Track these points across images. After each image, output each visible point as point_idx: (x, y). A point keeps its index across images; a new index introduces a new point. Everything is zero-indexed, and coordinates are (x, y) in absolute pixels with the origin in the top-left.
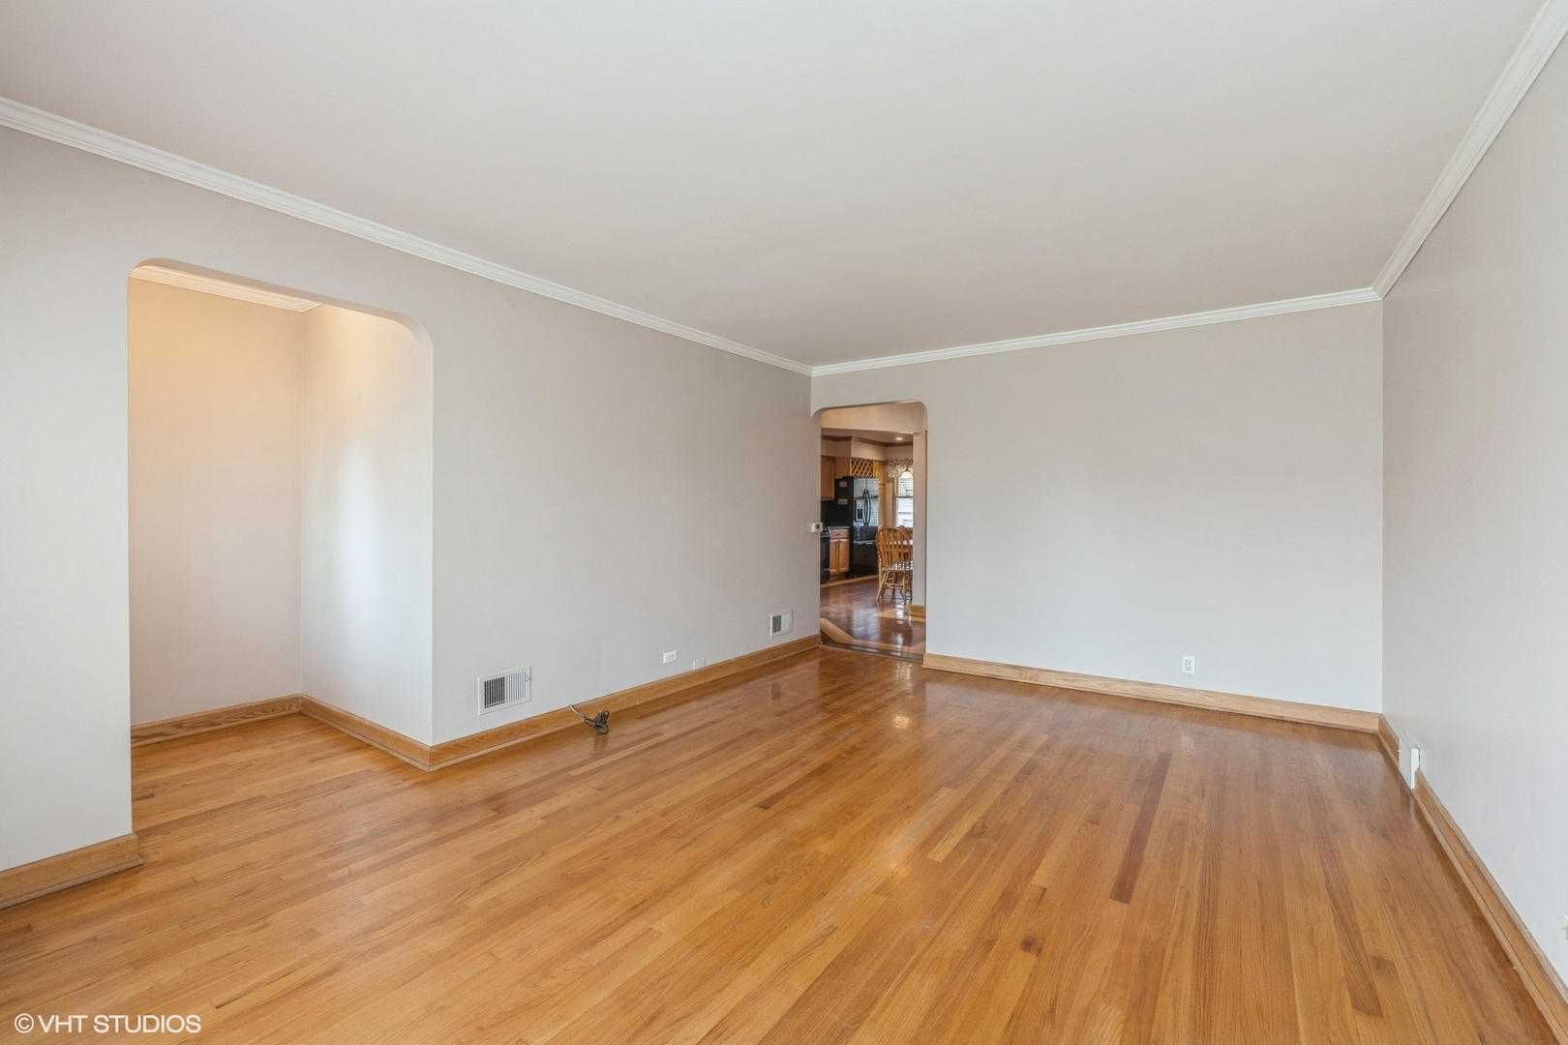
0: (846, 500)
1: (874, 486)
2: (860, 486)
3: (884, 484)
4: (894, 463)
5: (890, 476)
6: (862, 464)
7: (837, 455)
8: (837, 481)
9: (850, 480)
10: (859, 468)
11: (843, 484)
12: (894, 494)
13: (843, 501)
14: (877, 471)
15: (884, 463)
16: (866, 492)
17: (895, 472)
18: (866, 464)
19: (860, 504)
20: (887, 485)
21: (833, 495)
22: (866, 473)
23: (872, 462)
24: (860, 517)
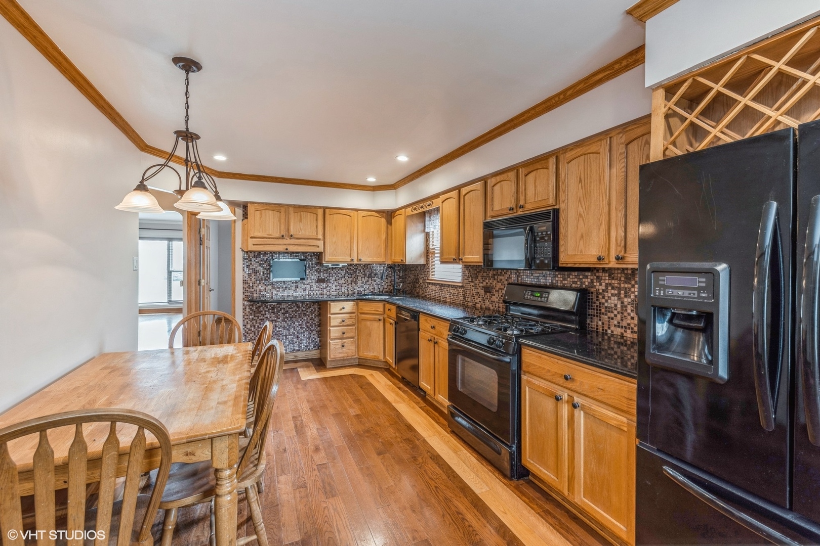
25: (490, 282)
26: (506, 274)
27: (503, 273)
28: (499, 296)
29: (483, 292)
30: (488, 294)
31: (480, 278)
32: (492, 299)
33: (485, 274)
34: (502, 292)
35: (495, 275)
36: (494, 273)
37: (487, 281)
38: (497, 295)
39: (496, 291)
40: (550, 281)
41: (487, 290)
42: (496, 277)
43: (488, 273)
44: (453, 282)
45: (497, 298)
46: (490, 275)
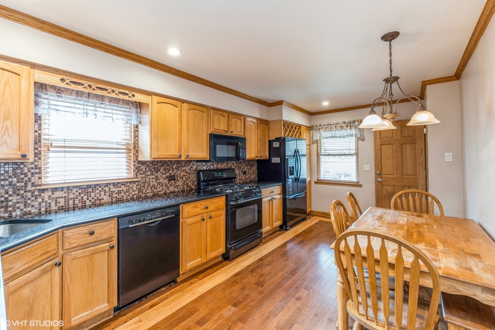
0: (279, 159)
1: (303, 147)
2: (290, 147)
3: (310, 145)
4: (318, 128)
5: (315, 138)
6: (292, 127)
7: (270, 119)
8: (270, 142)
9: (282, 141)
10: (290, 131)
11: (276, 145)
12: (318, 153)
13: (276, 160)
14: (305, 135)
15: (310, 128)
16: (296, 151)
17: (319, 135)
18: (295, 128)
19: (291, 163)
20: (311, 145)
21: (267, 154)
22: (296, 135)
23: (300, 126)
24: (292, 174)
25: (174, 172)
26: (189, 165)
27: (187, 165)
28: (183, 181)
29: (166, 181)
30: (172, 181)
31: (162, 170)
32: (177, 184)
33: (168, 167)
34: (185, 177)
35: (178, 167)
36: (178, 165)
37: (171, 172)
38: (180, 181)
39: (180, 178)
40: (216, 167)
41: (171, 178)
42: (180, 168)
43: (171, 166)
44: (118, 179)
45: (181, 182)
46: (174, 167)
